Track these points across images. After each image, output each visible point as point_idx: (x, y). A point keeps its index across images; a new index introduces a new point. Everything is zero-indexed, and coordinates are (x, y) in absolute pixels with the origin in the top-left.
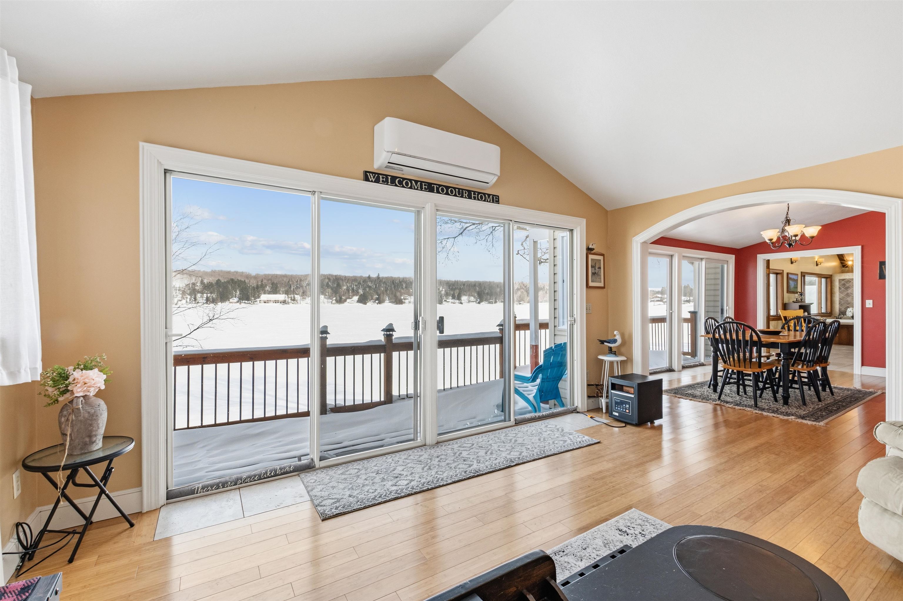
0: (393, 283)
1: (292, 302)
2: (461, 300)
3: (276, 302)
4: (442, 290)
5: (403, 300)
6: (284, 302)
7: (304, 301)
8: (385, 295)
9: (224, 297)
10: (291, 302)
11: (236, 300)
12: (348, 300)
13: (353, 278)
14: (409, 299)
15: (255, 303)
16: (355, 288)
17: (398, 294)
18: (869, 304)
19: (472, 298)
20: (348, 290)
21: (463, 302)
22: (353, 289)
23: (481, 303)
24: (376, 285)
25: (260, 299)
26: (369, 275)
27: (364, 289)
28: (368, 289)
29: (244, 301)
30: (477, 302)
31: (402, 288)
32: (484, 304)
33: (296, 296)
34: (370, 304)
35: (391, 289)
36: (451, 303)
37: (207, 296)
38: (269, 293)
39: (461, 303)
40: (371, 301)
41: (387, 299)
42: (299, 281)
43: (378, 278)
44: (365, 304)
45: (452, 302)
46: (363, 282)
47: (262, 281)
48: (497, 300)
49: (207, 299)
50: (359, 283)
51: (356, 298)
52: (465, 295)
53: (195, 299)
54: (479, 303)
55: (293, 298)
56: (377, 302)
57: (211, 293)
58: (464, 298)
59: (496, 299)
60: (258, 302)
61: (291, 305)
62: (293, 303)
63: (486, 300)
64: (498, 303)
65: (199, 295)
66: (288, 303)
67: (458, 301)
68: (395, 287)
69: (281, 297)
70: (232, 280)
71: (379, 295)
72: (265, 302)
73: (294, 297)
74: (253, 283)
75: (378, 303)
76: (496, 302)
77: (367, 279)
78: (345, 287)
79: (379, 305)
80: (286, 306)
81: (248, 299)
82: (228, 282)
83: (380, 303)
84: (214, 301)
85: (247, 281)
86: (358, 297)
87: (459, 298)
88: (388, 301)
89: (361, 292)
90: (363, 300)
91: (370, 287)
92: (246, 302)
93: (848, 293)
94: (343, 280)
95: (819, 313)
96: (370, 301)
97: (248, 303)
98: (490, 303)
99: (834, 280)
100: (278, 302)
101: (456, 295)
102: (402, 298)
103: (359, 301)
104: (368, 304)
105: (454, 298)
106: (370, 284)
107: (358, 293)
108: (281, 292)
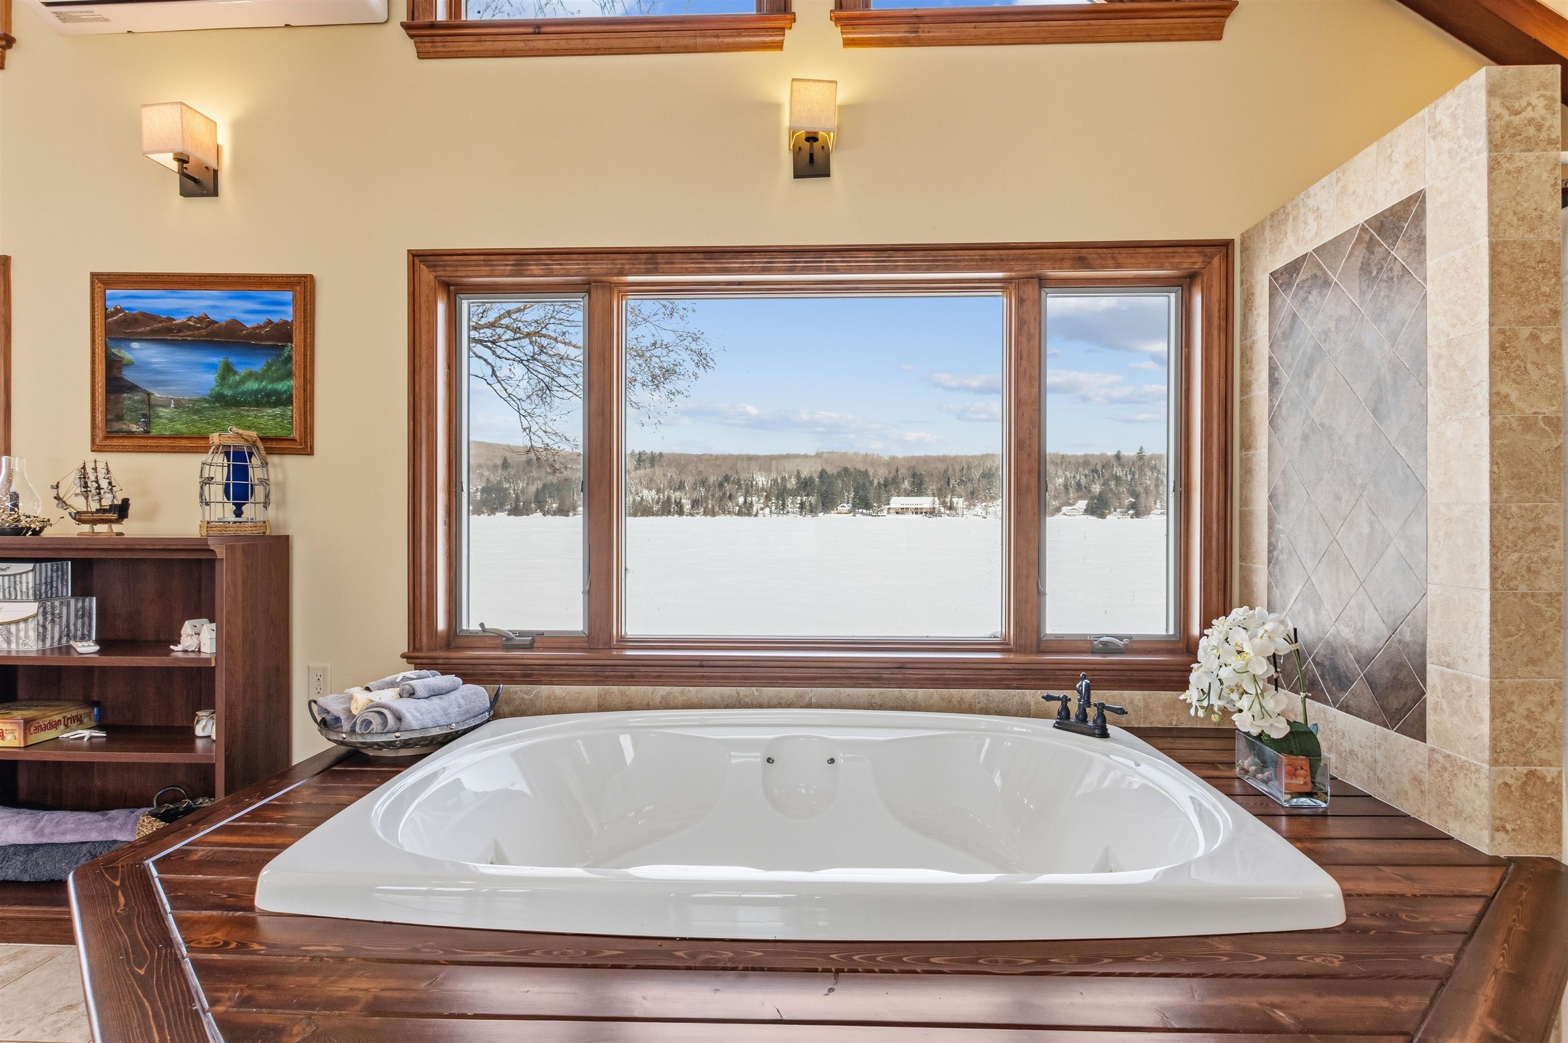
1: (948, 512)
3: (917, 511)
6: (932, 512)
7: (970, 511)
9: (827, 503)
10: (944, 513)
11: (847, 507)
12: (1065, 509)
13: (1081, 460)
15: (879, 514)
16: (1084, 481)
20: (1066, 487)
22: (1079, 485)
24: (1133, 473)
25: (889, 506)
26: (1119, 452)
27: (1106, 483)
28: (1112, 484)
29: (861, 510)
33: (955, 500)
34: (1113, 519)
37: (802, 500)
38: (908, 494)
40: (1118, 510)
41: (1157, 505)
42: (965, 469)
43: (1140, 456)
44: (1102, 516)
46: (1103, 467)
47: (897, 471)
49: (802, 505)
50: (1095, 471)
51: (1082, 504)
53: (783, 505)
55: (949, 504)
56: (1131, 512)
57: (808, 495)
60: (886, 512)
61: (945, 517)
62: (948, 515)
65: (789, 500)
66: (940, 514)
69: (926, 502)
70: (846, 470)
71: (1136, 495)
72: (897, 513)
73: (951, 502)
74: (879, 476)
75: (1133, 514)
77: (1112, 459)
78: (1060, 481)
79: (1135, 519)
80: (935, 519)
81: (868, 506)
82: (839, 474)
83: (1137, 515)
84: (813, 511)
85: (871, 472)
86: (1086, 502)
88: (1159, 511)
89: (1096, 488)
90: (1098, 508)
91: (1118, 479)
92: (864, 511)
93: (1312, 426)
94: (1057, 464)
96: (1115, 510)
97: (867, 515)
99: (1250, 298)
100: (921, 513)
103: (1091, 510)
104: (1108, 517)
106: (1119, 472)
107: (1090, 491)
108: (929, 492)
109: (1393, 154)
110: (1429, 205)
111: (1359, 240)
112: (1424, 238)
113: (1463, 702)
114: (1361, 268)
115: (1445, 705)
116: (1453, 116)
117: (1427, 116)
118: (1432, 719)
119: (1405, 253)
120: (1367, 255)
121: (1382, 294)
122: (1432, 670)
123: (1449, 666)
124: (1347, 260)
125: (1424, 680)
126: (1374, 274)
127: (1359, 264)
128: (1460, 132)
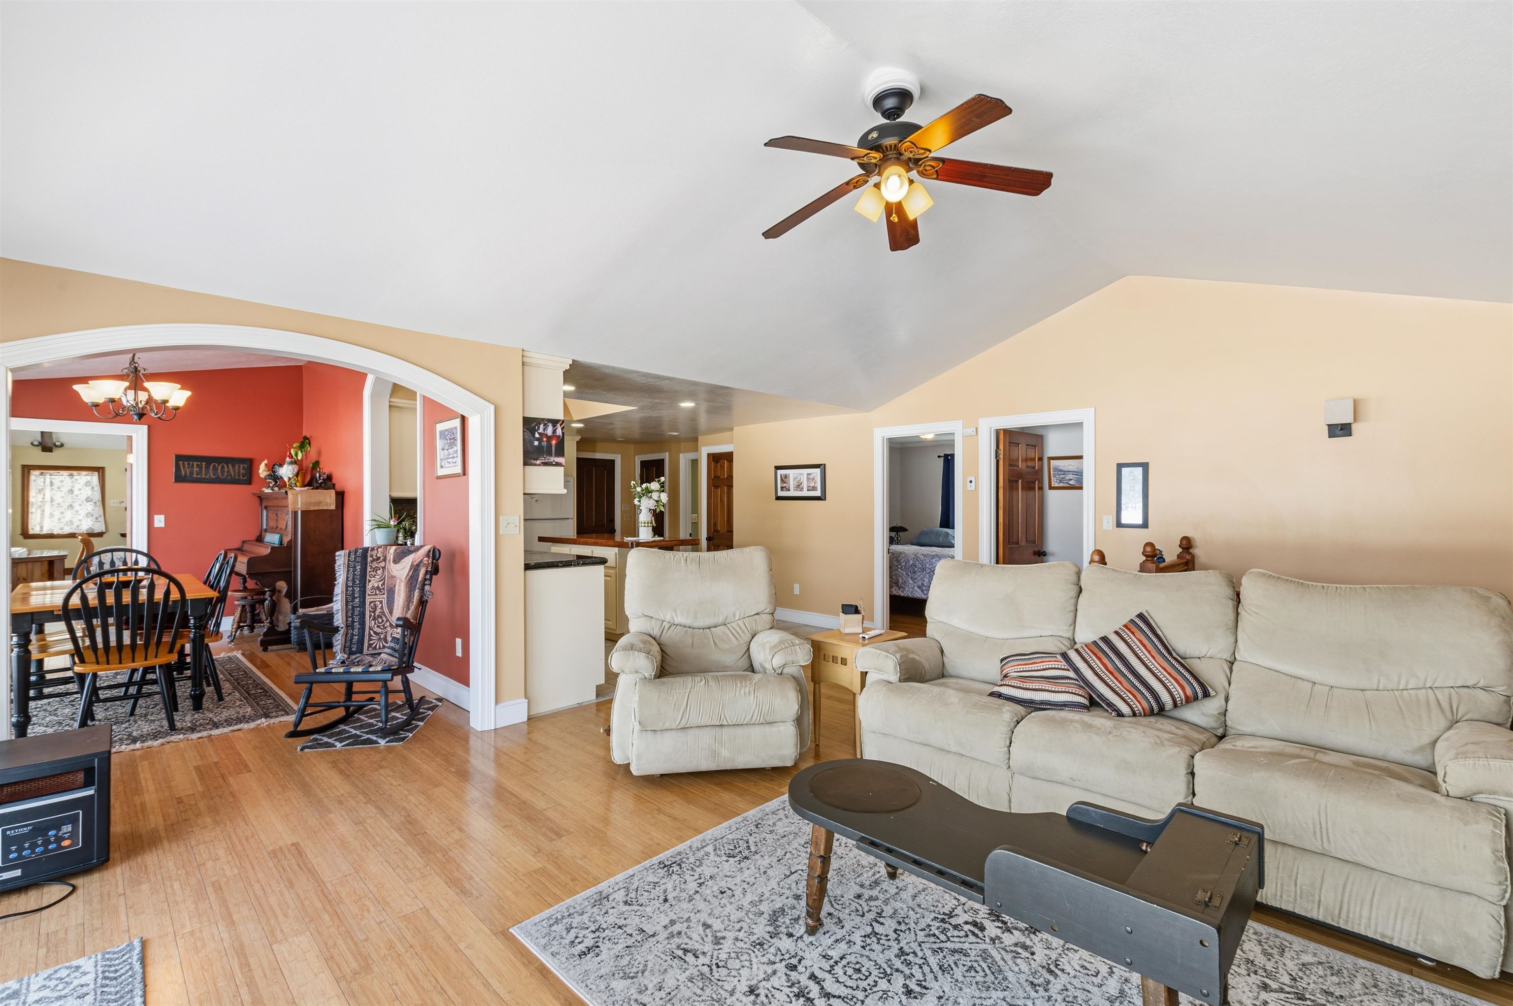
18: (159, 521)
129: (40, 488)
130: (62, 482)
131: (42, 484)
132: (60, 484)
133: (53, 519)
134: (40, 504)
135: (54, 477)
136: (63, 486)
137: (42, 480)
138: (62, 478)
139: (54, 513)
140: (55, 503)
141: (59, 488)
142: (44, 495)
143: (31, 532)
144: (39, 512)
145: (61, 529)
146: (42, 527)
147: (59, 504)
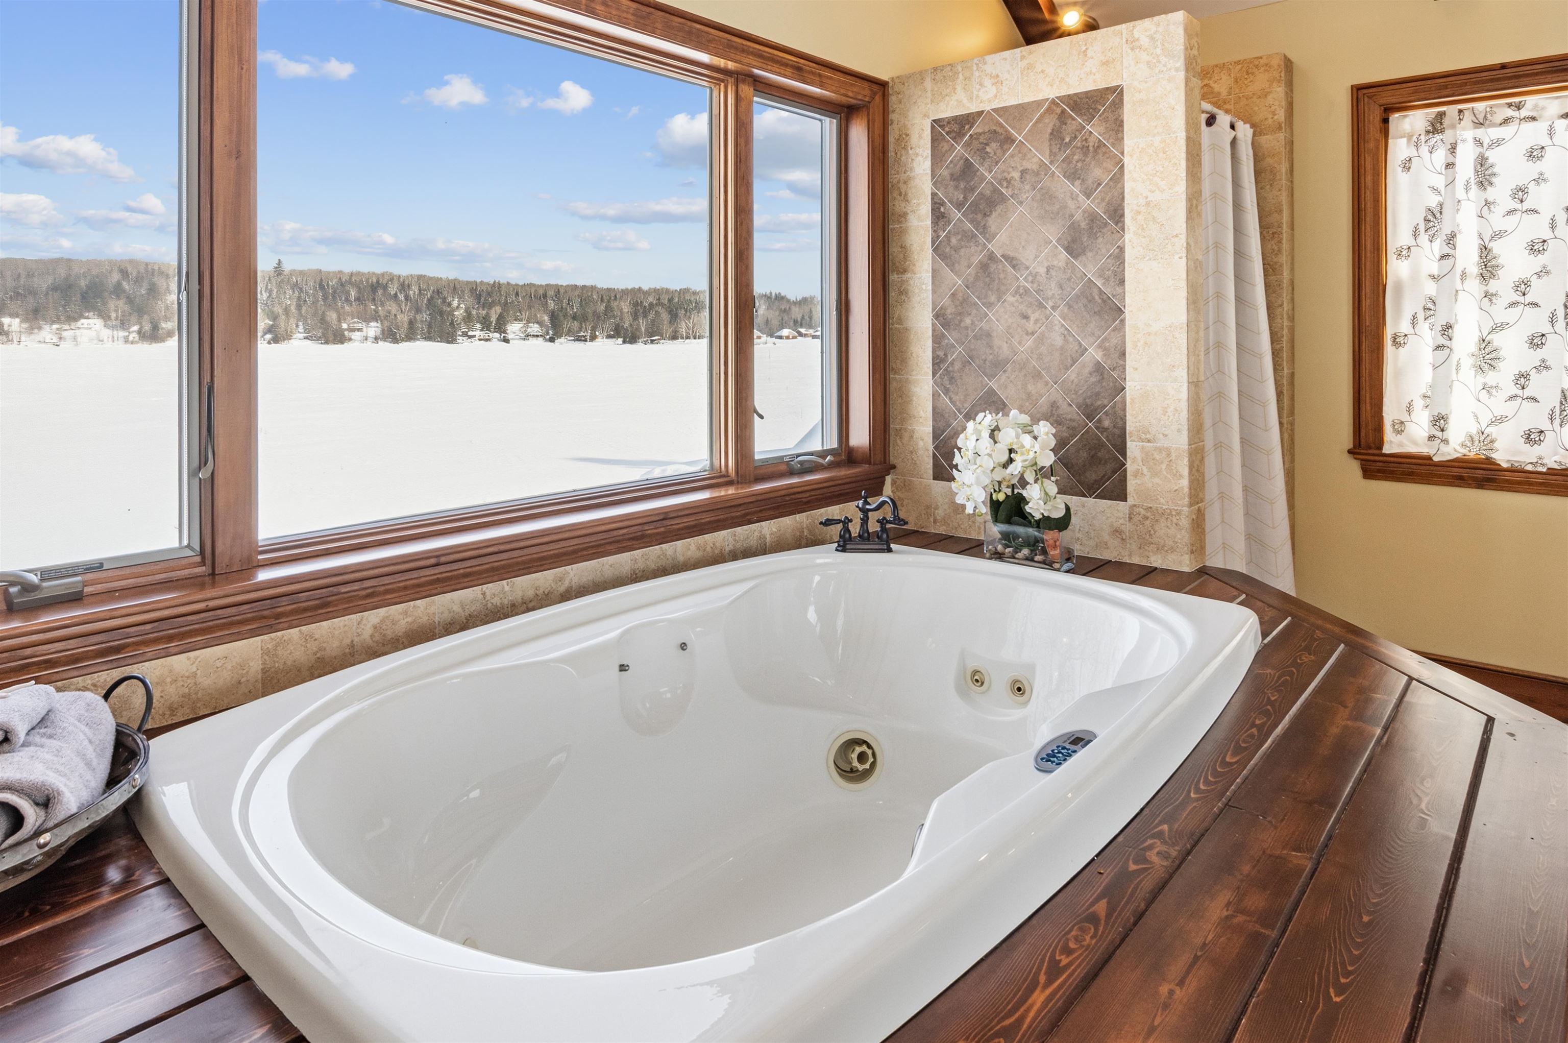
0: (322, 287)
2: (505, 332)
4: (458, 307)
5: (346, 333)
8: (293, 321)
14: (365, 329)
17: (332, 316)
19: (535, 328)
21: (510, 336)
23: (558, 341)
24: (270, 292)
30: (548, 337)
31: (347, 300)
32: (564, 345)
35: (315, 303)
36: (480, 340)
39: (506, 341)
41: (301, 328)
45: (482, 337)
48: (597, 333)
52: (517, 319)
54: (552, 340)
58: (514, 328)
59: (594, 329)
63: (570, 332)
64: (599, 340)
67: (497, 335)
68: (325, 298)
76: (593, 338)
87: (500, 327)
88: (302, 336)
93: (992, 257)
95: (717, 479)
98: (579, 339)
99: (904, 138)
101: (493, 319)
102: (345, 326)
105: (486, 326)
109: (1089, 51)
110: (1126, 98)
111: (1049, 110)
112: (1122, 121)
113: (1164, 466)
114: (1051, 134)
115: (1145, 470)
116: (1152, 38)
117: (1124, 32)
118: (1132, 484)
119: (1102, 129)
120: (1058, 124)
121: (1076, 157)
122: (1133, 448)
123: (1149, 441)
124: (1034, 125)
125: (1124, 455)
126: (1067, 140)
127: (1049, 131)
128: (1159, 51)
129: (1433, 201)
130: (1535, 154)
131: (1440, 182)
132: (1526, 171)
133: (1491, 378)
134: (1431, 289)
135: (1494, 133)
136: (1540, 180)
137: (1441, 156)
138: (1533, 134)
139: (1497, 339)
140: (1503, 285)
141: (1520, 193)
142: (1451, 239)
143: (1393, 444)
144: (1427, 336)
145: (1532, 437)
146: (1439, 421)
147: (1522, 287)
